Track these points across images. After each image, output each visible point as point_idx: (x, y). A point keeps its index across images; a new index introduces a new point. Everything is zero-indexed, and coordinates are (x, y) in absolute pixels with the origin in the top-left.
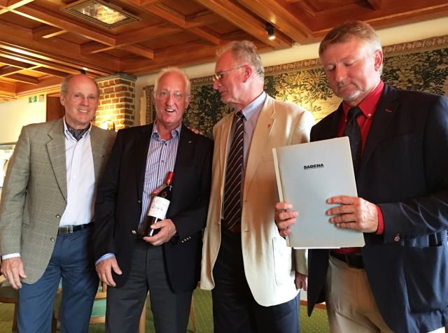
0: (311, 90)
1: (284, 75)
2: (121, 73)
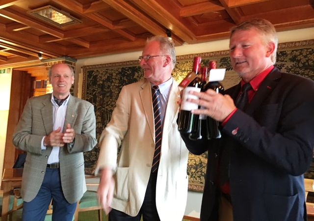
2: (66, 56)
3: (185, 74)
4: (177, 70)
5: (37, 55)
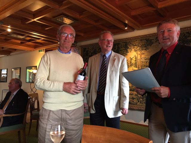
0: (141, 47)
1: (131, 42)
3: (136, 47)
4: (131, 45)
5: (57, 41)
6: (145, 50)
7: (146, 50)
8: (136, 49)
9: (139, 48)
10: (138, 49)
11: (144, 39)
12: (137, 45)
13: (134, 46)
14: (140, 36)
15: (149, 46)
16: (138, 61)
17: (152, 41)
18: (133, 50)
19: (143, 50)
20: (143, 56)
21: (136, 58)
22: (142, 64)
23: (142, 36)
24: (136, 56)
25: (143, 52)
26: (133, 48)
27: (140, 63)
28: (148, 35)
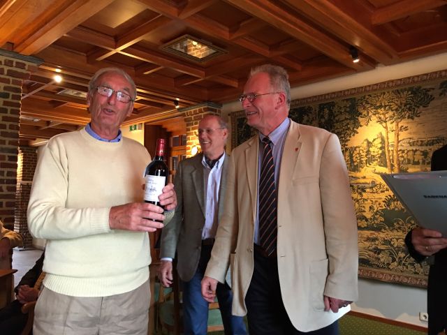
0: (397, 110)
1: (367, 97)
2: (208, 101)
3: (381, 111)
4: (368, 106)
5: (172, 104)
6: (409, 117)
7: (412, 118)
8: (382, 116)
9: (391, 113)
10: (387, 116)
11: (405, 90)
12: (386, 106)
13: (377, 108)
14: (392, 81)
15: (421, 107)
16: (390, 149)
17: (430, 93)
18: (374, 119)
19: (404, 118)
20: (403, 135)
21: (383, 142)
22: (402, 157)
23: (401, 80)
24: (384, 134)
25: (403, 123)
26: (375, 115)
27: (395, 154)
28: (418, 76)
